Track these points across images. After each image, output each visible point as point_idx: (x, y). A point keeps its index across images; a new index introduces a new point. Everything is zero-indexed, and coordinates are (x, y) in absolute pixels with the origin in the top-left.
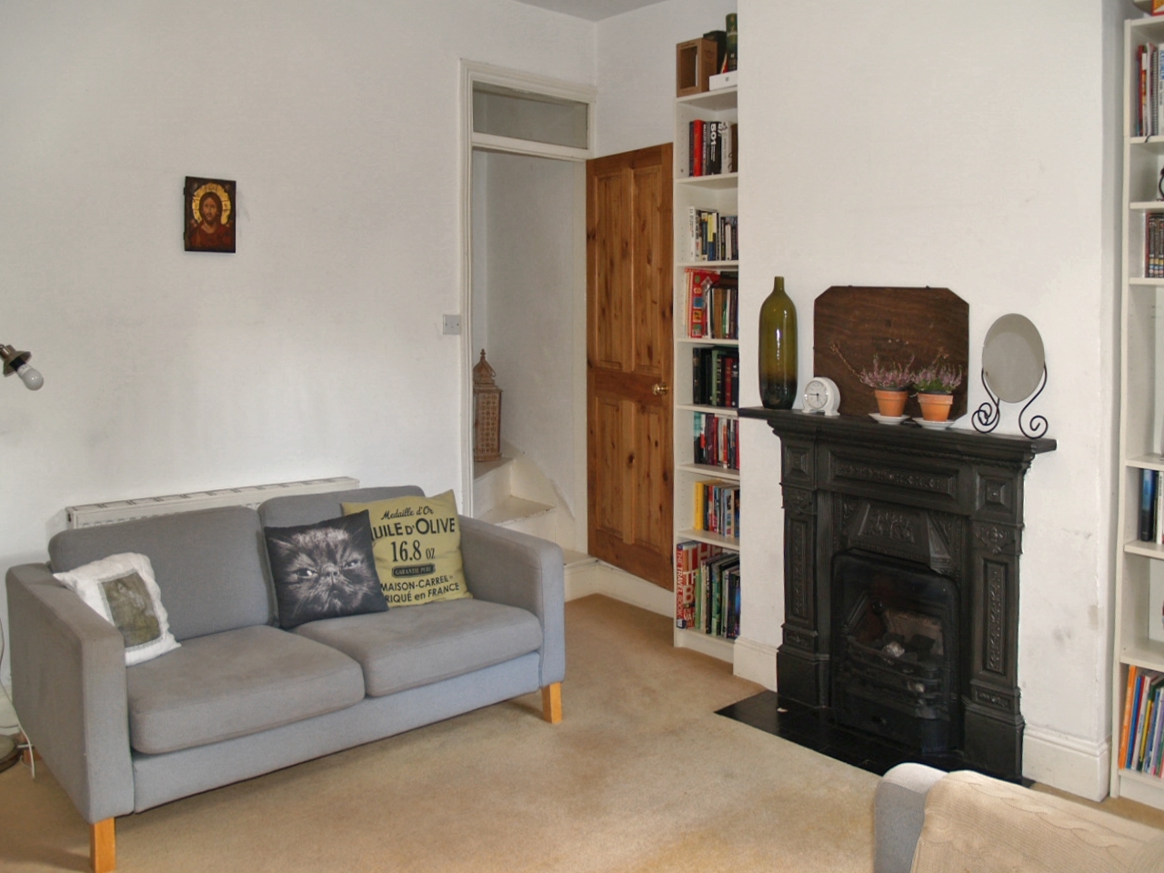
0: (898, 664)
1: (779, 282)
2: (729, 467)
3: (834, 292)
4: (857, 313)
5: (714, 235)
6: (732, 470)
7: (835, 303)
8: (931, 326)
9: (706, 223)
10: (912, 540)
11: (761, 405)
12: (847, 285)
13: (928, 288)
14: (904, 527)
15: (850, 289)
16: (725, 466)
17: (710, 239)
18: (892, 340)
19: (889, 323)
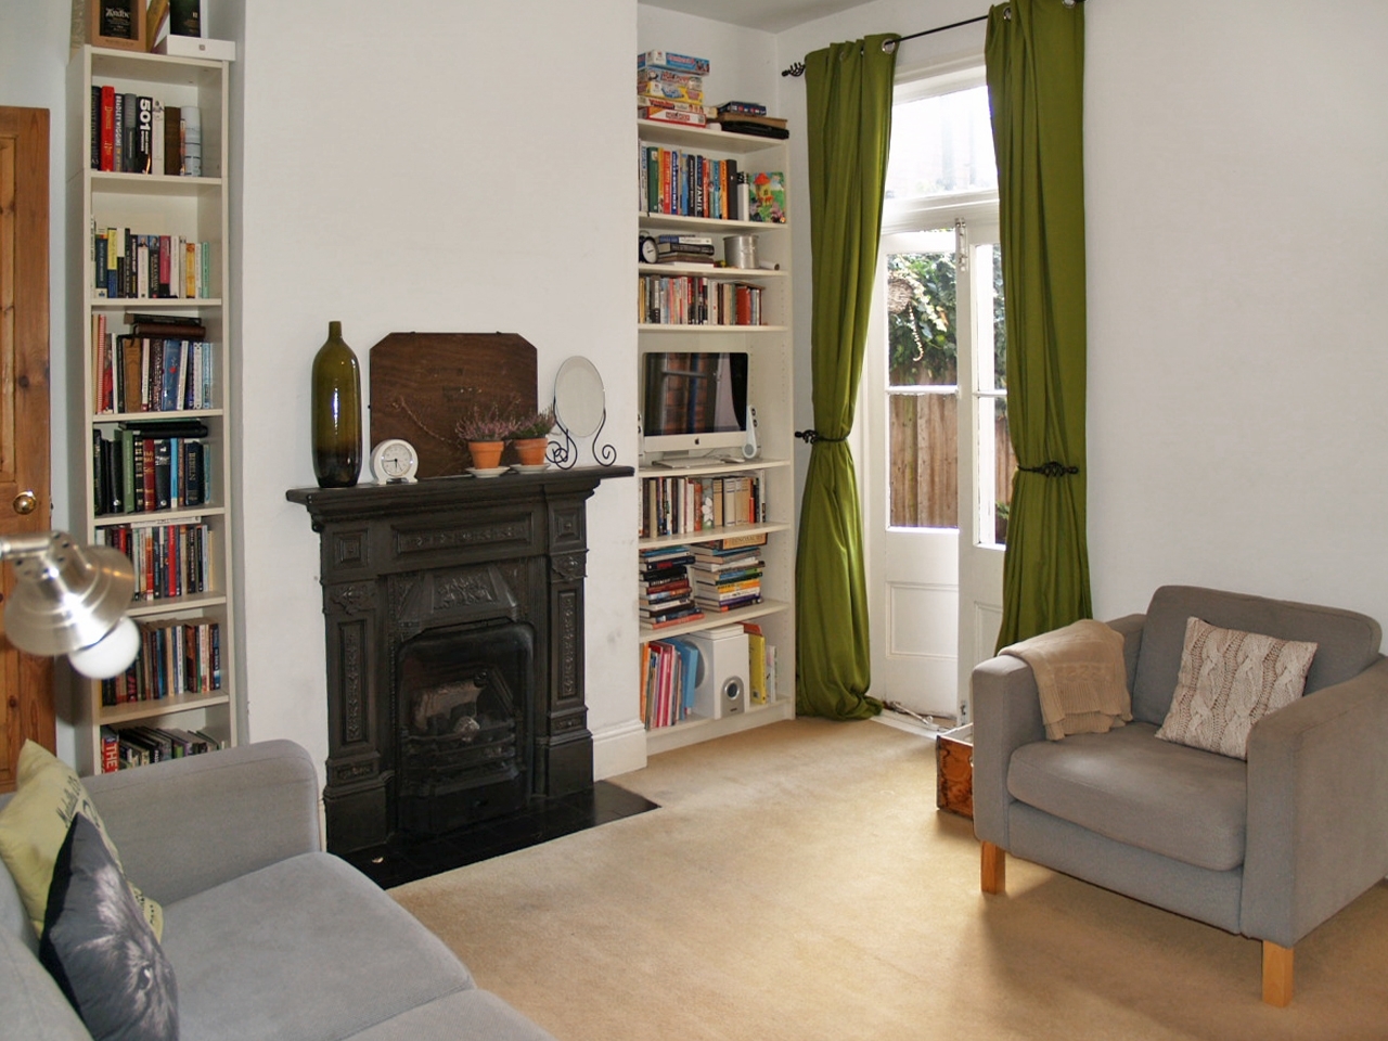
0: (479, 737)
1: (335, 329)
2: (155, 597)
3: (395, 339)
4: (424, 362)
5: (120, 260)
6: (163, 599)
7: (396, 350)
8: (504, 372)
9: (106, 241)
10: (489, 598)
11: (316, 484)
12: (409, 331)
13: (498, 333)
14: (477, 587)
15: (412, 337)
16: (150, 598)
17: (112, 265)
18: (464, 388)
19: (460, 371)
